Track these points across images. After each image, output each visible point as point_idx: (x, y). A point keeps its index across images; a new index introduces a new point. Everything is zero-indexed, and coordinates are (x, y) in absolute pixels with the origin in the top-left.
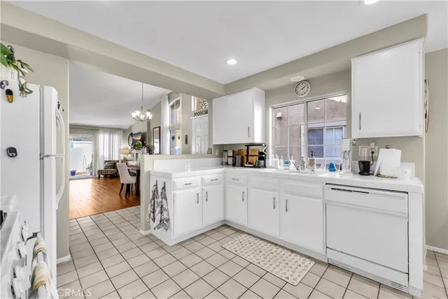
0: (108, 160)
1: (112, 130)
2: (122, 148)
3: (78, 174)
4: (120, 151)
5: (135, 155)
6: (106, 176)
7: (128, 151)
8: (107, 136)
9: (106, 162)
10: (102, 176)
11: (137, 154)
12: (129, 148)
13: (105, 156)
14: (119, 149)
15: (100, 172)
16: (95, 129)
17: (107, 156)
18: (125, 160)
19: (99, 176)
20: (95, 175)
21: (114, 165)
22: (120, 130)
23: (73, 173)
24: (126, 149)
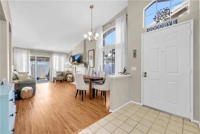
0: (58, 71)
1: (61, 54)
2: (66, 64)
3: (41, 79)
4: (65, 66)
5: (74, 68)
6: (57, 81)
8: (58, 57)
9: (57, 72)
10: (55, 81)
11: (76, 68)
12: (70, 64)
13: (57, 69)
14: (65, 65)
15: (54, 79)
16: (51, 53)
17: (58, 69)
18: (68, 71)
19: (54, 81)
20: (51, 81)
21: (62, 74)
22: (65, 53)
23: (38, 79)
24: (68, 65)
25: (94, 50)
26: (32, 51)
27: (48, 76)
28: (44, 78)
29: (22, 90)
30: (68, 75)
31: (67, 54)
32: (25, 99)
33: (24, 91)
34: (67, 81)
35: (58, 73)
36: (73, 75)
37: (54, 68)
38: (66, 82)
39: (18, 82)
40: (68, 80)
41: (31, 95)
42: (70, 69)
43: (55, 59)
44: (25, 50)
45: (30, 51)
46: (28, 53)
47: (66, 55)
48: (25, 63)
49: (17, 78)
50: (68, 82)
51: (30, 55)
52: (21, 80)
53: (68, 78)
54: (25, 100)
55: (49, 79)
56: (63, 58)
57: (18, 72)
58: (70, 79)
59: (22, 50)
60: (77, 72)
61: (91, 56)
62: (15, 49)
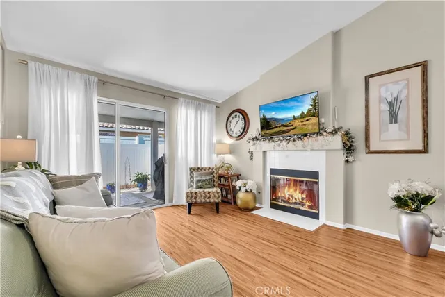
0: (194, 165)
2: (215, 140)
9: (192, 170)
12: (229, 141)
19: (190, 205)
28: (127, 186)
30: (239, 183)
31: (218, 106)
35: (195, 174)
37: (180, 153)
43: (184, 120)
44: (78, 74)
45: (96, 79)
46: (87, 85)
47: (214, 107)
53: (241, 195)
57: (43, 171)
58: (249, 197)
59: (66, 72)
60: (271, 169)
61: (396, 99)
62: (31, 65)
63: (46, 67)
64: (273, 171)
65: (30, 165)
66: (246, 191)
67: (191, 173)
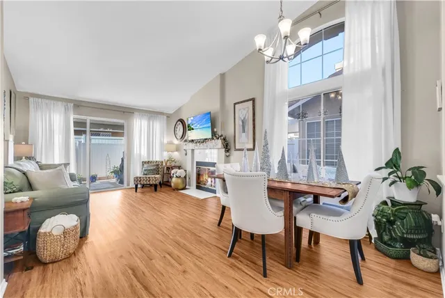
0: (146, 160)
1: (152, 114)
2: (165, 141)
3: (100, 179)
4: (163, 148)
5: (189, 153)
6: (143, 186)
7: (173, 147)
8: (144, 123)
9: (144, 163)
10: (139, 186)
11: (193, 150)
13: (142, 153)
14: (162, 144)
15: (137, 180)
16: (128, 111)
17: (146, 155)
18: (170, 160)
19: (136, 186)
20: (128, 185)
21: (157, 168)
22: (162, 113)
23: (93, 179)
24: (171, 143)
25: (253, 100)
26: (78, 105)
27: (119, 172)
28: (108, 178)
29: (42, 230)
30: (173, 172)
31: (169, 116)
32: (53, 262)
33: (50, 234)
34: (170, 186)
35: (145, 166)
36: (185, 171)
37: (136, 151)
38: (168, 188)
39: (30, 199)
40: (172, 184)
41: (72, 244)
42: (176, 155)
44: (60, 103)
45: (72, 104)
46: (66, 109)
47: (165, 117)
48: (58, 139)
49: (31, 187)
50: (174, 190)
51: (72, 117)
52: (40, 194)
53: (174, 180)
54: (50, 266)
55: (122, 182)
56: (158, 126)
57: (37, 162)
58: (179, 181)
59: (52, 102)
60: (197, 162)
61: (244, 118)
62: (31, 99)
63: (40, 100)
64: (198, 163)
65: (29, 158)
66: (177, 177)
67: (143, 165)
